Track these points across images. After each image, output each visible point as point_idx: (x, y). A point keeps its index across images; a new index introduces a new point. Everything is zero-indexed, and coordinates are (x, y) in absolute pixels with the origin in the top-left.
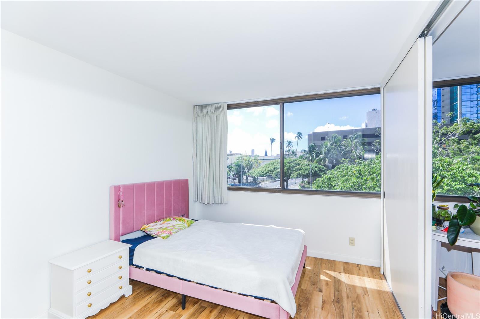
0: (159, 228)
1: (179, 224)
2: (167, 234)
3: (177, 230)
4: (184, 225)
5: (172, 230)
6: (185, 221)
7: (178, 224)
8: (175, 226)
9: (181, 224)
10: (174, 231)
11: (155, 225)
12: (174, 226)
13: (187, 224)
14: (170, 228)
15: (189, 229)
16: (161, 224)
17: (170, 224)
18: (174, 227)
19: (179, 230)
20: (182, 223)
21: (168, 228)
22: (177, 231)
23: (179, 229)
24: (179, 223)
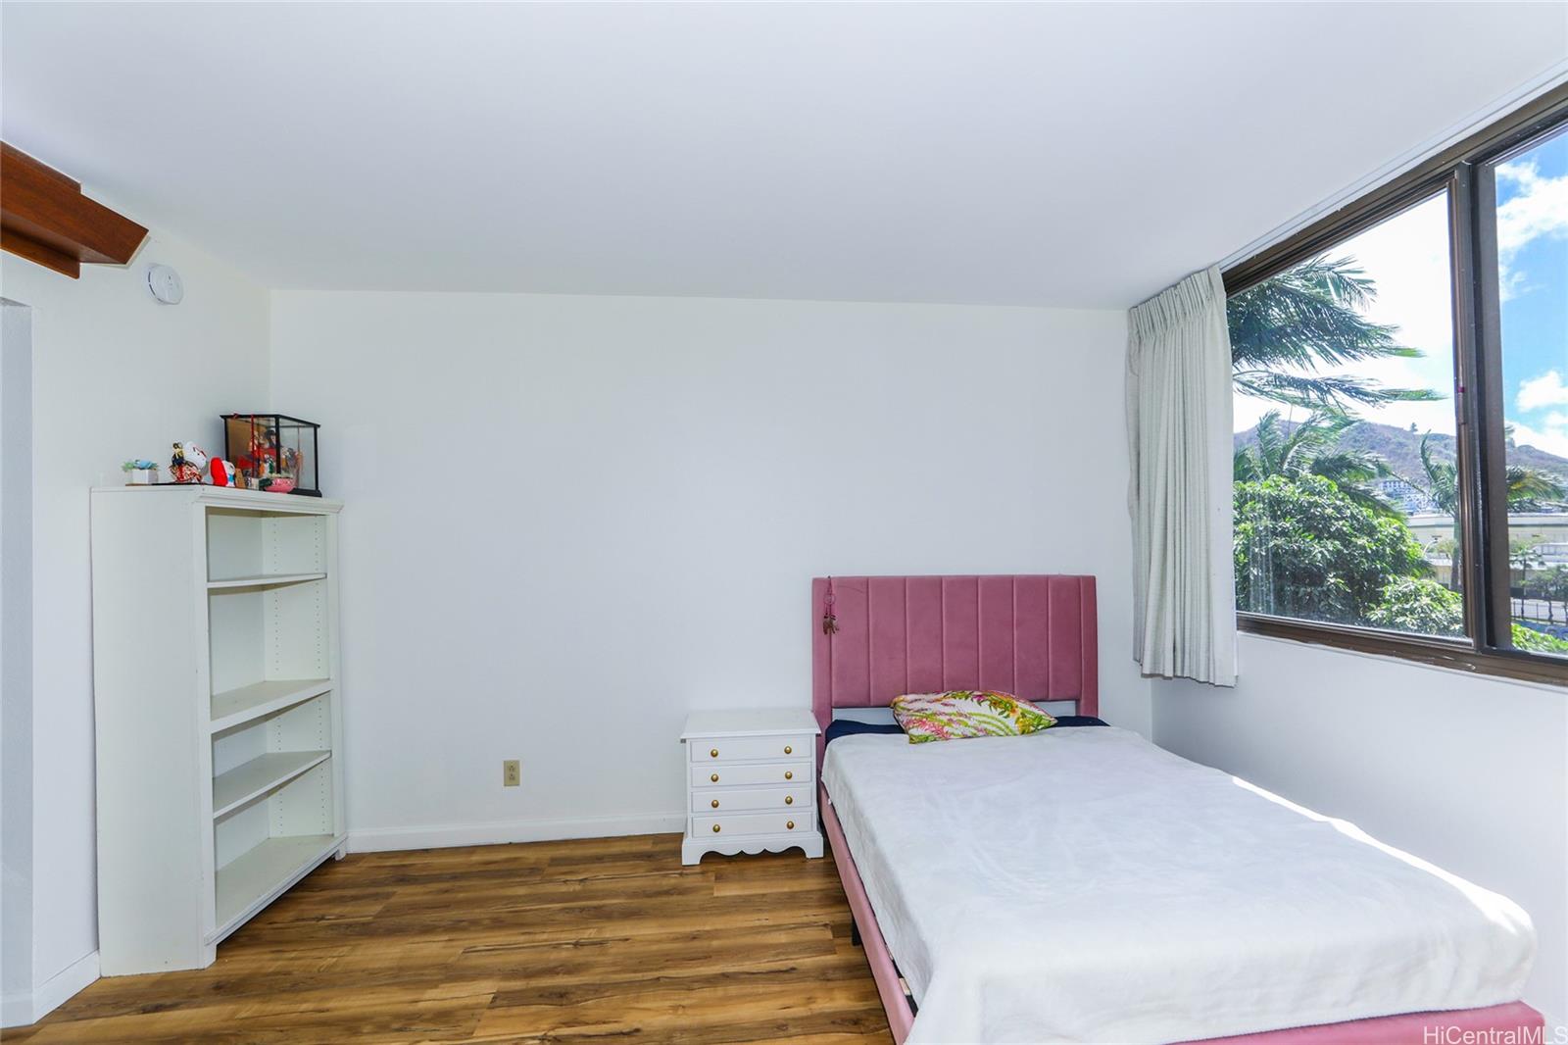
0: (918, 711)
1: (984, 715)
2: (928, 733)
3: (969, 731)
4: (1003, 723)
5: (948, 724)
6: (1014, 711)
7: (983, 713)
8: (966, 717)
9: (993, 718)
10: (958, 730)
11: (916, 700)
12: (961, 715)
13: (1016, 722)
14: (945, 719)
15: (1024, 739)
16: (928, 702)
17: (954, 705)
18: (961, 718)
19: (981, 734)
20: (1000, 714)
21: (941, 717)
22: (969, 735)
23: (979, 731)
24: (988, 712)
